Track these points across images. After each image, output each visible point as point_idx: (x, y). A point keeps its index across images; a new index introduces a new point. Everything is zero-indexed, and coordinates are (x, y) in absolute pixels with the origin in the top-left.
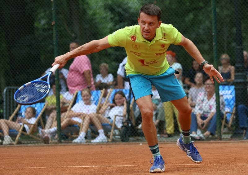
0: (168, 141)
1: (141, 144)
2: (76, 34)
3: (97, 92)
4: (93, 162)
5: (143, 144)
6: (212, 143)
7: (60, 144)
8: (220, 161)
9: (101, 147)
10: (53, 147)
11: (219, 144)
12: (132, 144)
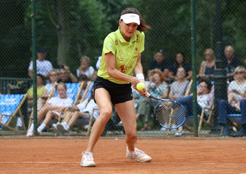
0: (143, 137)
1: (117, 139)
2: (60, 26)
3: (71, 85)
4: (61, 158)
5: (119, 139)
6: (188, 139)
7: (36, 137)
8: (190, 160)
9: (76, 141)
10: (28, 140)
11: (195, 140)
12: (108, 139)
